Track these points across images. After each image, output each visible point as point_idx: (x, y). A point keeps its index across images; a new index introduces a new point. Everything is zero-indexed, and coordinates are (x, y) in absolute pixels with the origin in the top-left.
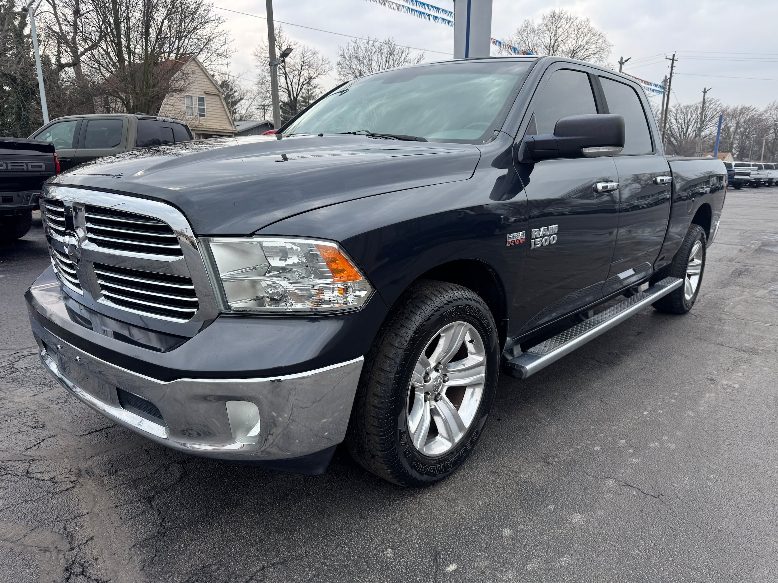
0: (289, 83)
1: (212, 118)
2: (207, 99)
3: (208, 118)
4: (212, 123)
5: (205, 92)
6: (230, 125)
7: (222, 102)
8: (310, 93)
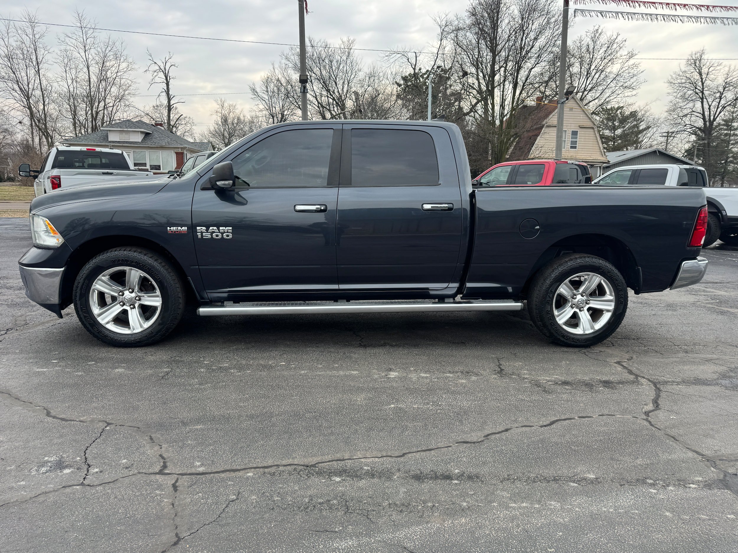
0: (706, 106)
1: (583, 150)
2: (581, 132)
3: (579, 149)
4: (582, 154)
5: (579, 126)
6: (601, 155)
7: (595, 134)
8: (734, 115)
